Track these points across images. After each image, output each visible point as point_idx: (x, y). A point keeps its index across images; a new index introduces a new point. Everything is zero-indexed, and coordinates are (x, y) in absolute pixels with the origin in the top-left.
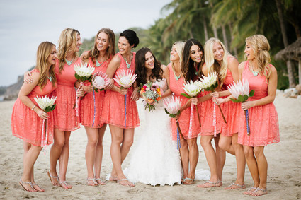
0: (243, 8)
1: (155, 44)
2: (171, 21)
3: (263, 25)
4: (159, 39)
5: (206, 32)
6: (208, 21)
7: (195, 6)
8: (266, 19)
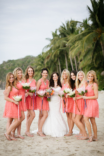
0: (85, 50)
1: (40, 65)
2: (49, 54)
3: (95, 57)
4: (42, 62)
5: (66, 59)
6: (67, 54)
7: (61, 47)
8: (96, 54)
